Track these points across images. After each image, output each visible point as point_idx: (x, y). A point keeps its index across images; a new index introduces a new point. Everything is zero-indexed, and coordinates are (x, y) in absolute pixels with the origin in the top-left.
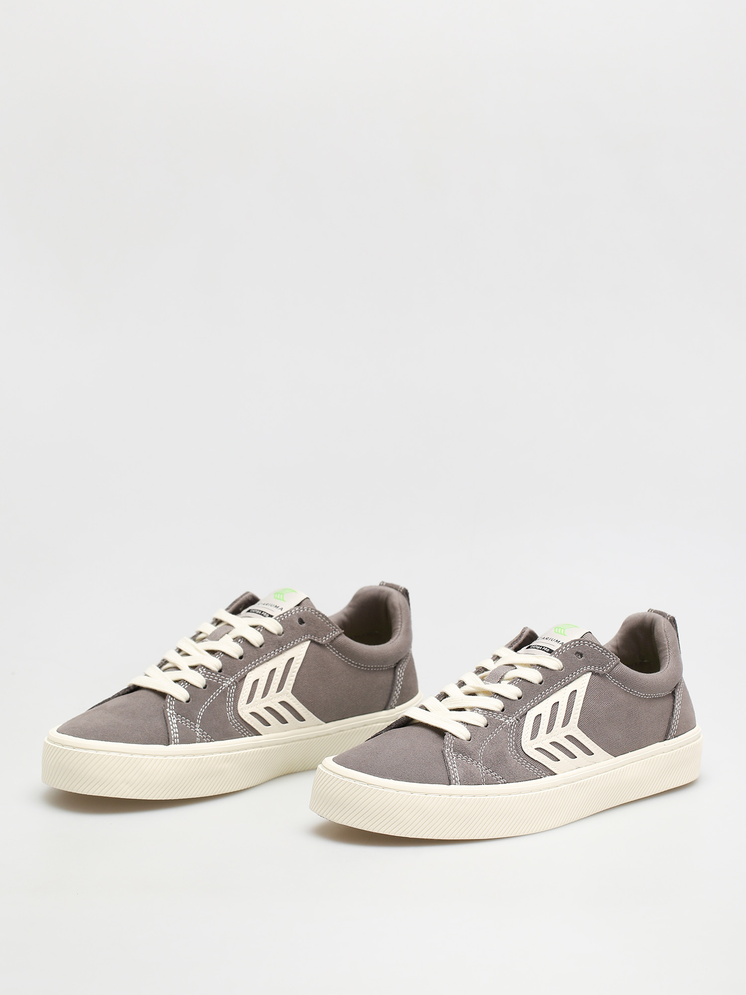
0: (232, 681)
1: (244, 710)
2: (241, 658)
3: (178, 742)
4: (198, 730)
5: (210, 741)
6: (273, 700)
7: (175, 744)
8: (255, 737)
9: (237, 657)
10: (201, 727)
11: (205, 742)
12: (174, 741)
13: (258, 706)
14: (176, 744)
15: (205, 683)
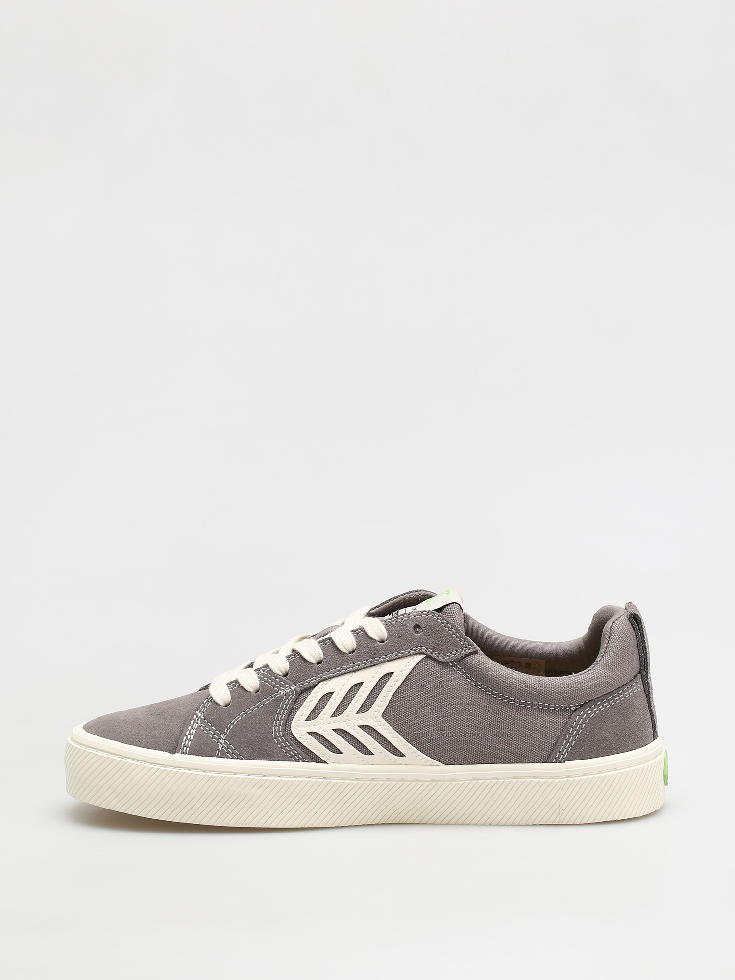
0: (293, 689)
1: (300, 728)
2: (319, 663)
3: (187, 752)
4: (223, 742)
5: (238, 758)
6: (351, 721)
7: (182, 753)
8: (314, 765)
9: (313, 660)
10: (228, 738)
11: (228, 757)
12: (183, 750)
13: (325, 724)
14: (185, 753)
15: (258, 686)
